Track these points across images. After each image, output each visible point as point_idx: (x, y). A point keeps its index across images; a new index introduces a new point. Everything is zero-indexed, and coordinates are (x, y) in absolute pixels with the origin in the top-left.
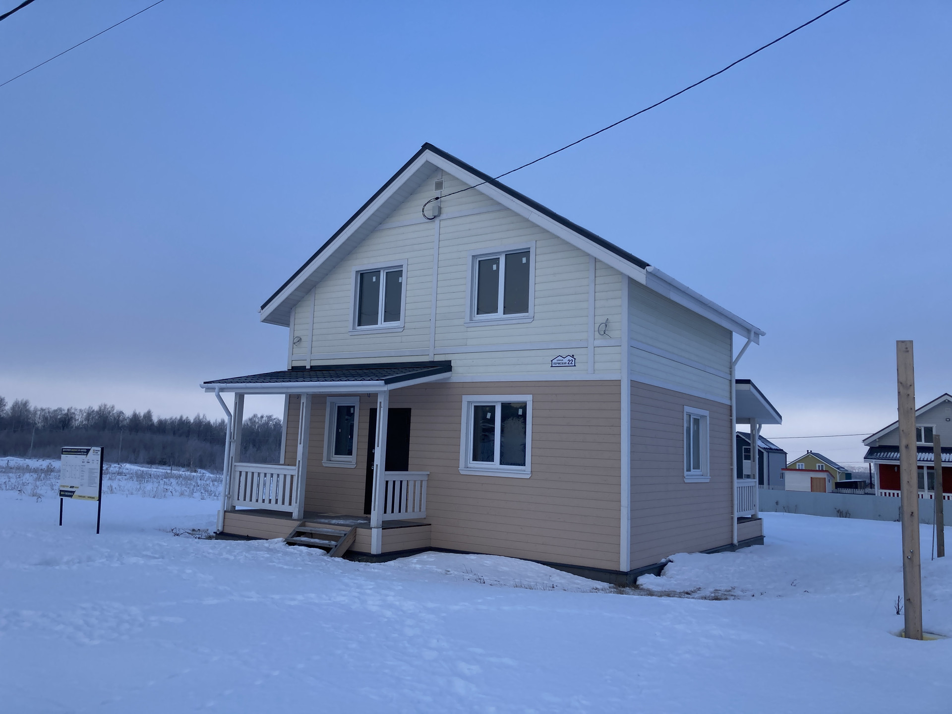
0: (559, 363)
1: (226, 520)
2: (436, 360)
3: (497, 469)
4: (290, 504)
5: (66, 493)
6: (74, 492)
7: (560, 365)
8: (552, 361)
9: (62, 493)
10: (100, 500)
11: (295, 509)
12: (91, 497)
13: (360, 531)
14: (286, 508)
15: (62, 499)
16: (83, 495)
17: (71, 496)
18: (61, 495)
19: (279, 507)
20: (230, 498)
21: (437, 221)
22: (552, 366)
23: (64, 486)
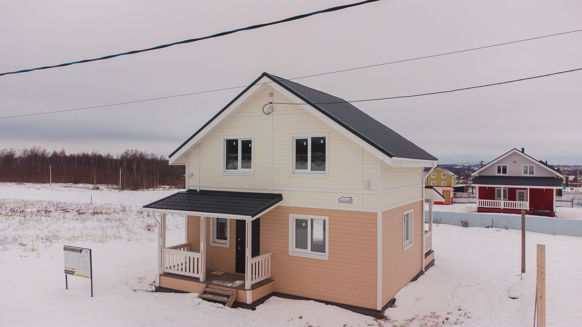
0: (343, 201)
1: (161, 280)
2: (273, 193)
3: (310, 253)
4: (198, 273)
5: (69, 272)
6: (74, 272)
7: (344, 202)
8: (339, 199)
9: (66, 271)
10: (91, 278)
11: (201, 276)
12: (86, 276)
13: (241, 292)
14: (195, 275)
15: (66, 275)
16: (81, 274)
17: (73, 274)
18: (65, 273)
19: (191, 274)
20: (162, 268)
21: (271, 115)
22: (339, 202)
23: (67, 268)
